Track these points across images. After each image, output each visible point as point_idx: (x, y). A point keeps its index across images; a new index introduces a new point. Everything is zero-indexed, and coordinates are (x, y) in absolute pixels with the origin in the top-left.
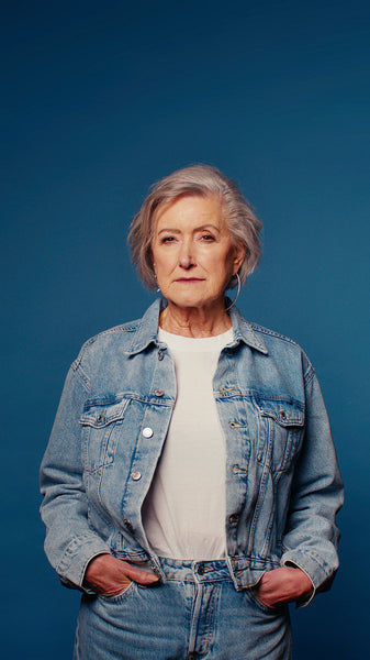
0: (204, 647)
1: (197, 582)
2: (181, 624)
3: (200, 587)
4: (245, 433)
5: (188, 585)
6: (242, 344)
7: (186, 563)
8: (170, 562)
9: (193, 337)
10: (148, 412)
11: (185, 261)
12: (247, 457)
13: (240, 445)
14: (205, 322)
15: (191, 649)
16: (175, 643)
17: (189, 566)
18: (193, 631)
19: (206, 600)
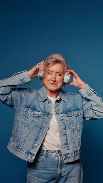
0: (62, 172)
1: (58, 155)
2: (56, 167)
3: (59, 157)
4: (64, 123)
5: (56, 157)
6: (61, 99)
7: (55, 151)
8: (50, 151)
9: (52, 97)
10: (46, 117)
11: (54, 80)
12: (65, 129)
13: (62, 126)
14: (55, 94)
15: (59, 173)
16: (55, 172)
17: (55, 152)
18: (59, 168)
19: (61, 160)
